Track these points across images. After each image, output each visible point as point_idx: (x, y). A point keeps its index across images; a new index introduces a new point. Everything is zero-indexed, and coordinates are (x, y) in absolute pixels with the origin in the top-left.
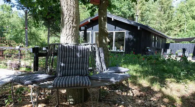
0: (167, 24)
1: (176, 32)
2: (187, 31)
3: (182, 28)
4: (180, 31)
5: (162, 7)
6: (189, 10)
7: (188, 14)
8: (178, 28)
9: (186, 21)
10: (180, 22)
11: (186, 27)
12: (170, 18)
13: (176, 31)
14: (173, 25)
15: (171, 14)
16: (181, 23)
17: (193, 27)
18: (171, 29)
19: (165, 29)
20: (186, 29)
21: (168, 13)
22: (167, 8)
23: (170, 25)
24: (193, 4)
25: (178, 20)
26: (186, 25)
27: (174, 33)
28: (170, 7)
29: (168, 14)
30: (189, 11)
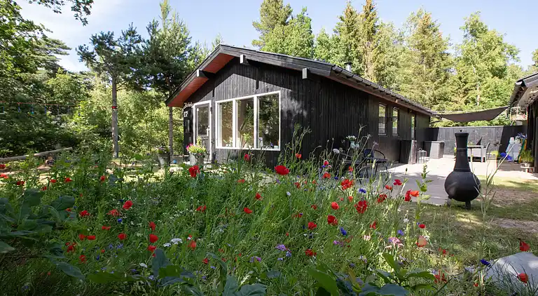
0: (436, 88)
1: (457, 105)
2: (481, 102)
3: (471, 95)
4: (466, 102)
5: (423, 55)
6: (483, 58)
7: (482, 65)
8: (461, 95)
9: (479, 80)
10: (466, 83)
11: (479, 92)
12: (441, 77)
13: (456, 102)
14: (449, 89)
15: (445, 68)
16: (467, 86)
17: (497, 91)
18: (445, 100)
19: (433, 98)
20: (479, 96)
21: (436, 65)
22: (434, 55)
23: (442, 90)
24: (493, 43)
25: (460, 78)
26: (480, 89)
27: (452, 108)
28: (442, 55)
29: (438, 67)
30: (485, 60)
